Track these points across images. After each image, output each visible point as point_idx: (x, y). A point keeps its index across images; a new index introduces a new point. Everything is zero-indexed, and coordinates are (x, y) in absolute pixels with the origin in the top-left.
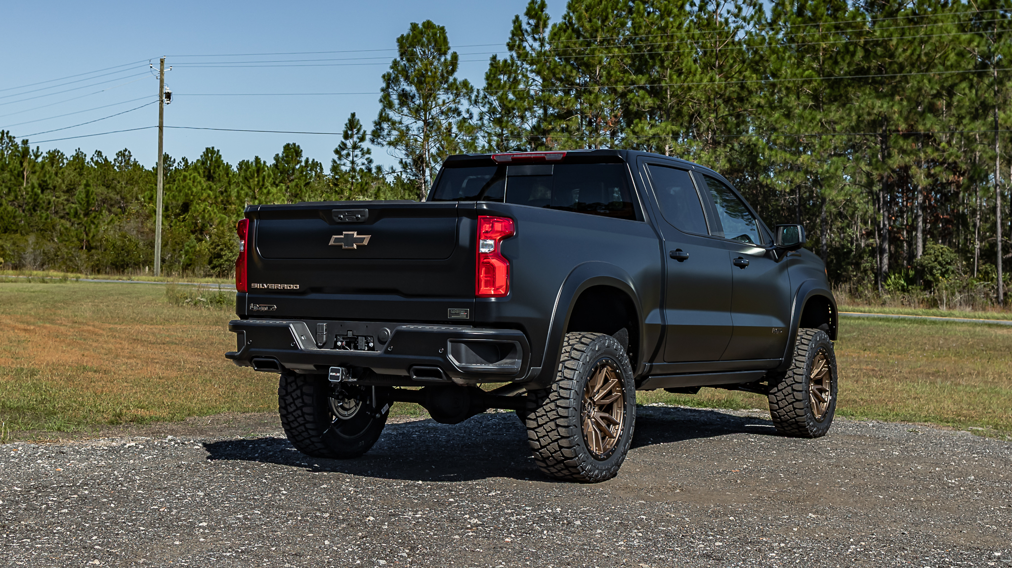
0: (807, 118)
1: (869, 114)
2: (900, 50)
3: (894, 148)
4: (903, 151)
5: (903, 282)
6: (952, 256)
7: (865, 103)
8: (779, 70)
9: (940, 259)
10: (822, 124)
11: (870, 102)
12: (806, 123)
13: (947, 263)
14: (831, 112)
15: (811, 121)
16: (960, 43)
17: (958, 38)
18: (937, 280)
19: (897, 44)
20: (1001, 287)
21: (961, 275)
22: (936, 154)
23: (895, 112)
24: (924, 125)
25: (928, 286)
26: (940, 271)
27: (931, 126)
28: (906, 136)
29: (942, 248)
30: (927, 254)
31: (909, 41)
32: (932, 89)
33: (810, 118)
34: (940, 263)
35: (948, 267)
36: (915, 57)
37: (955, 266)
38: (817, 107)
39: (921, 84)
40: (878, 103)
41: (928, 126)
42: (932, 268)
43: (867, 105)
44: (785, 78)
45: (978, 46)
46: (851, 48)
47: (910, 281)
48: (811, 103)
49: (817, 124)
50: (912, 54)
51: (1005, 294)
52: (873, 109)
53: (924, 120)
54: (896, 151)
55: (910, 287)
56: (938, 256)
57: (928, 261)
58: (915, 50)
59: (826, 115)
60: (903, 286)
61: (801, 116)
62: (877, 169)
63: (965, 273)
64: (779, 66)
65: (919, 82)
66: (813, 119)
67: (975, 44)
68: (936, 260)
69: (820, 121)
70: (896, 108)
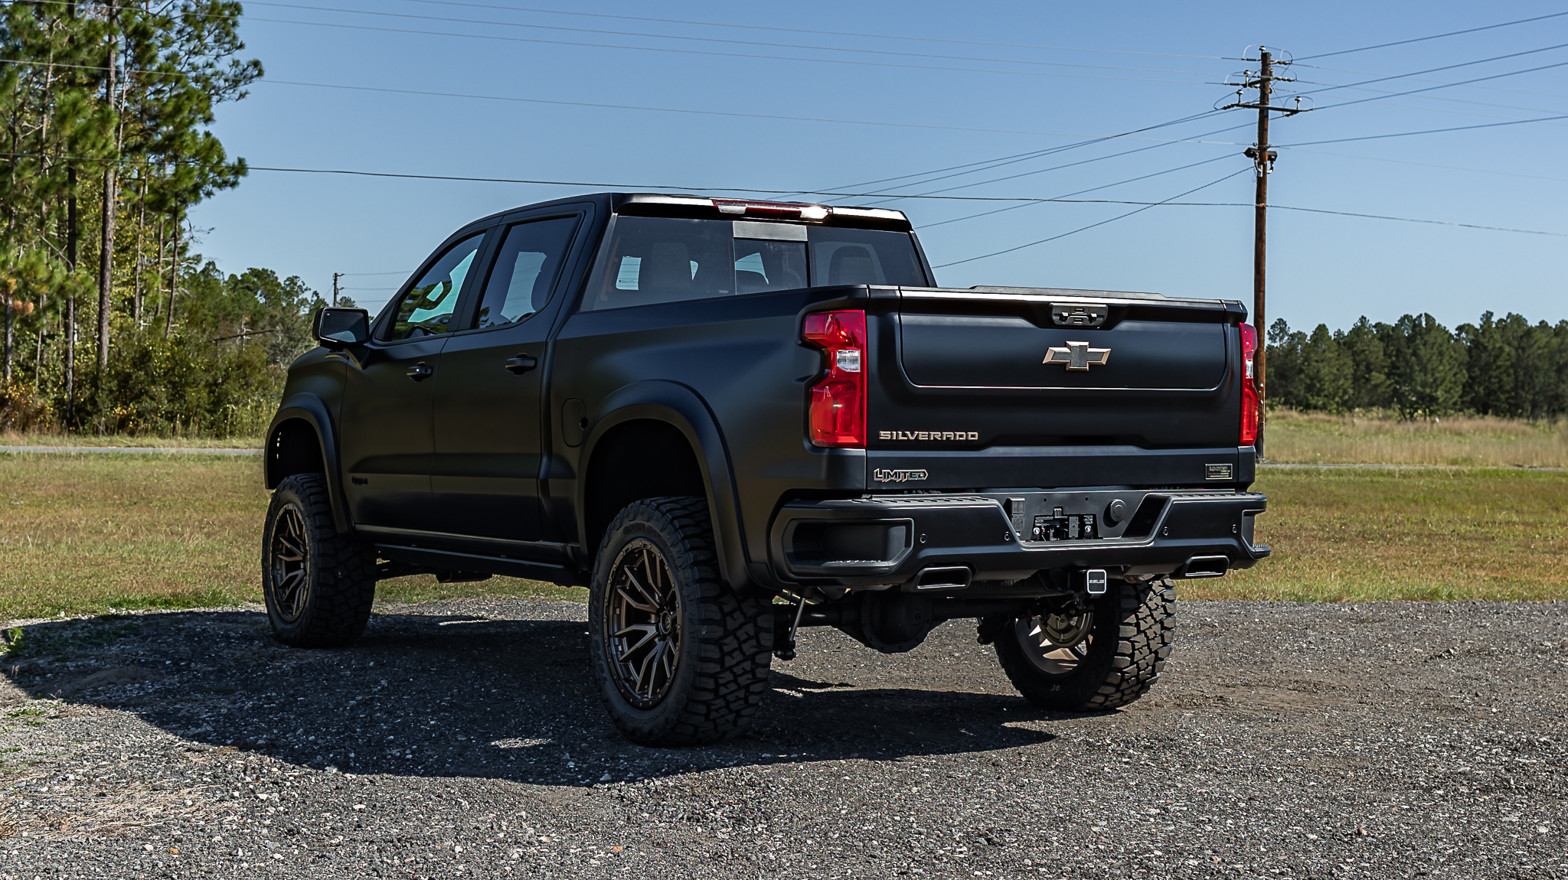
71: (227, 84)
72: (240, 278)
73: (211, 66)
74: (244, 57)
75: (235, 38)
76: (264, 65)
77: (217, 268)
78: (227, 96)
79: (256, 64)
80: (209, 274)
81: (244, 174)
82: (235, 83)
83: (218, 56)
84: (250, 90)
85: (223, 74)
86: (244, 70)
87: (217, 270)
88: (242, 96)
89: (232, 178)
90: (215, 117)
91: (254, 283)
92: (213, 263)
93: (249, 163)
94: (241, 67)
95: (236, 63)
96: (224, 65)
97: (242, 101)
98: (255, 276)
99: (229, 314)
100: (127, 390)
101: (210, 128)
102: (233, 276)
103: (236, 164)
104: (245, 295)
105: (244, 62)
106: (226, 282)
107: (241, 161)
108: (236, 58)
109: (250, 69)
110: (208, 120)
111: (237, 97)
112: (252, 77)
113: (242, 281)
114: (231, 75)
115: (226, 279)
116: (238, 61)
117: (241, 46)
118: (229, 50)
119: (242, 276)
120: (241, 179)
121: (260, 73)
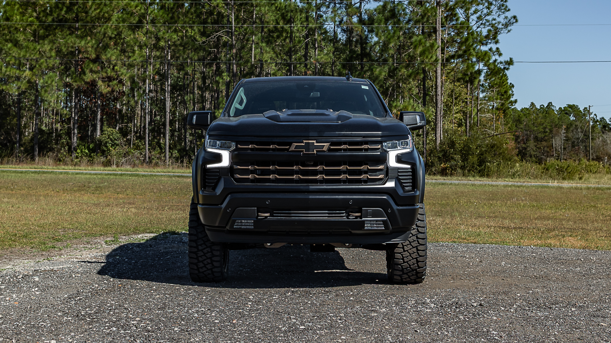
0: (31, 48)
1: (72, 47)
2: (93, 9)
3: (87, 69)
4: (91, 71)
5: (87, 151)
6: (118, 135)
7: (70, 40)
8: (12, 16)
9: (111, 137)
10: (40, 52)
11: (73, 40)
12: (30, 51)
13: (115, 139)
14: (44, 45)
15: (33, 50)
16: (131, 7)
17: (129, 4)
18: (109, 150)
19: (92, 5)
20: (147, 154)
21: (123, 146)
22: (112, 73)
23: (89, 47)
24: (106, 55)
25: (103, 153)
26: (110, 145)
27: (111, 56)
28: (94, 61)
29: (112, 130)
30: (104, 134)
31: (98, 4)
32: (112, 34)
33: (32, 48)
34: (111, 140)
35: (116, 142)
36: (102, 14)
37: (120, 141)
38: (35, 41)
39: (106, 31)
40: (78, 41)
41: (109, 55)
42: (106, 142)
43: (71, 41)
44: (16, 22)
45: (140, 10)
46: (60, 6)
47: (92, 151)
48: (32, 38)
49: (37, 52)
50: (101, 12)
51: (149, 158)
52: (75, 44)
53: (105, 52)
54: (88, 70)
55: (92, 154)
56: (110, 135)
57: (104, 138)
58: (102, 9)
59: (42, 47)
60: (87, 154)
61: (27, 47)
62: (76, 81)
63: (125, 145)
64: (12, 14)
65: (105, 29)
66: (35, 49)
67: (139, 8)
68: (109, 138)
69: (39, 49)
70: (90, 45)
71: (503, 27)
72: (563, 109)
73: (495, 20)
74: (509, 14)
75: (506, 7)
76: (518, 18)
77: (553, 105)
78: (502, 32)
79: (515, 17)
80: (549, 107)
81: (512, 64)
82: (506, 25)
83: (499, 15)
84: (512, 29)
85: (500, 23)
86: (510, 20)
87: (553, 106)
88: (509, 31)
89: (507, 66)
90: (500, 41)
91: (569, 111)
92: (551, 103)
93: (514, 60)
94: (508, 19)
95: (506, 18)
96: (501, 19)
97: (509, 33)
98: (570, 108)
99: (557, 125)
100: (446, 157)
101: (498, 46)
102: (560, 108)
103: (509, 60)
104: (564, 116)
105: (509, 17)
106: (557, 111)
107: (511, 59)
108: (506, 16)
109: (512, 19)
110: (497, 42)
111: (507, 31)
112: (513, 23)
113: (564, 110)
114: (504, 23)
115: (557, 109)
116: (507, 17)
117: (509, 10)
118: (504, 12)
119: (564, 108)
120: (511, 67)
121: (517, 21)
